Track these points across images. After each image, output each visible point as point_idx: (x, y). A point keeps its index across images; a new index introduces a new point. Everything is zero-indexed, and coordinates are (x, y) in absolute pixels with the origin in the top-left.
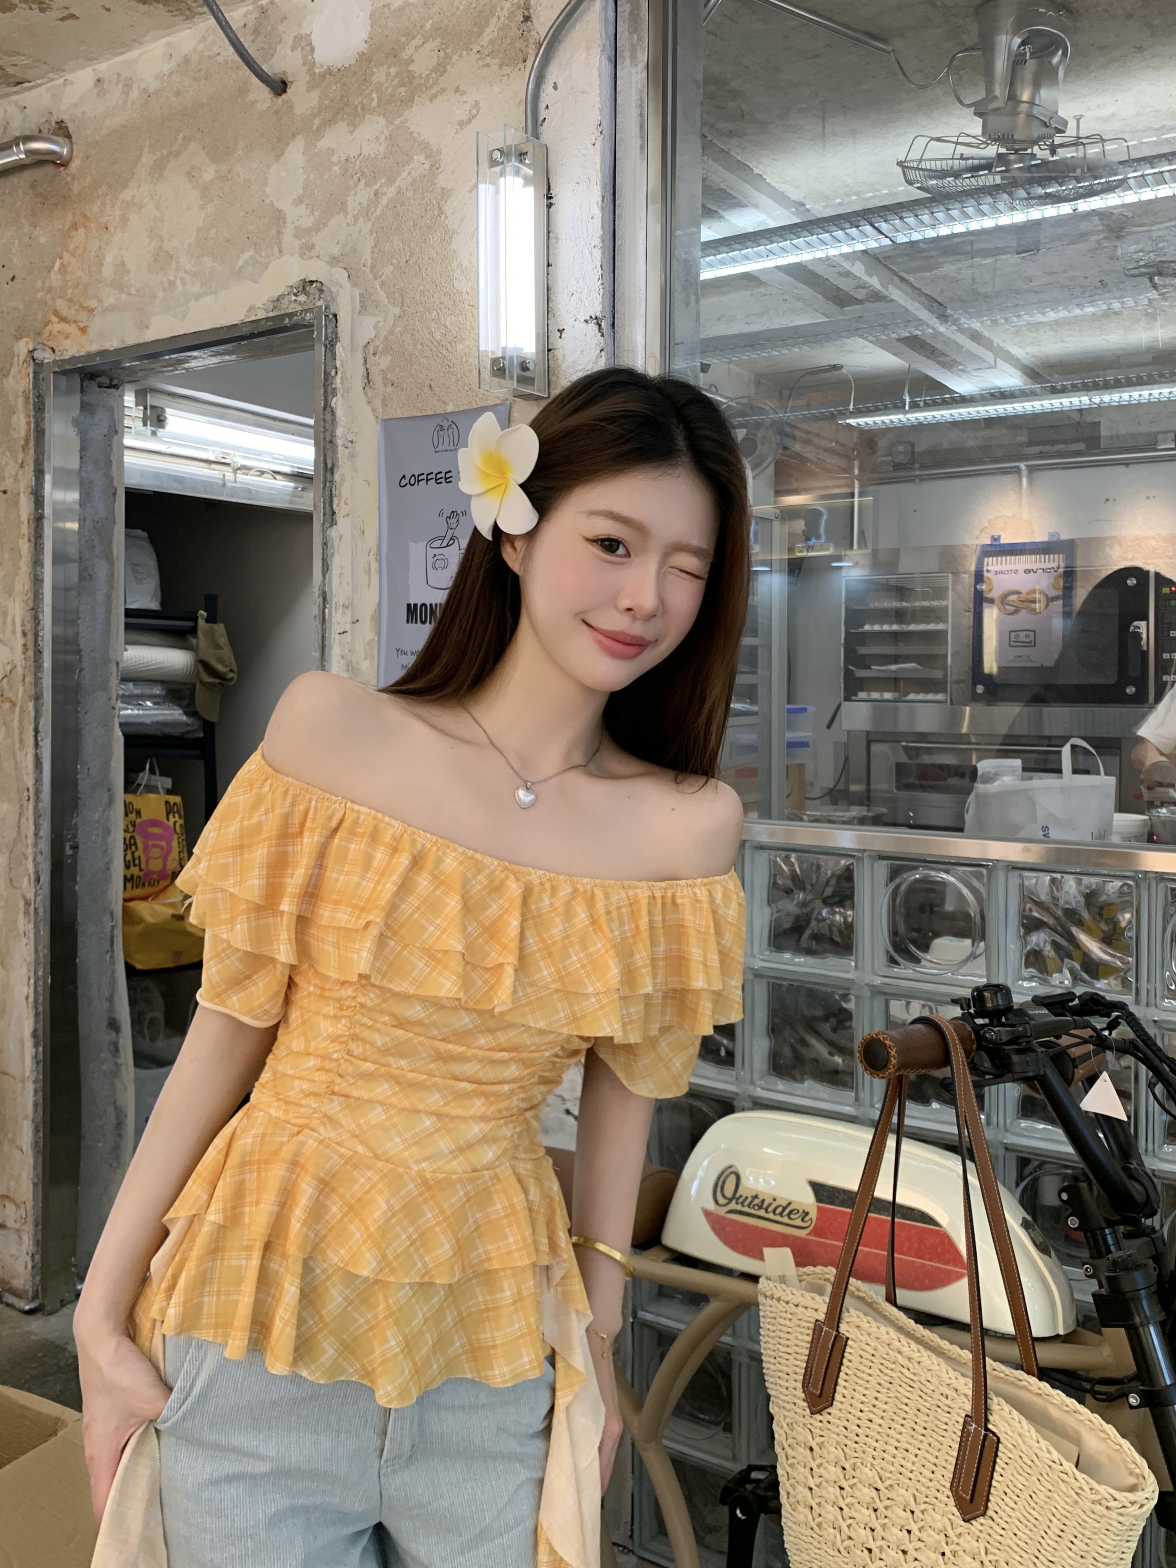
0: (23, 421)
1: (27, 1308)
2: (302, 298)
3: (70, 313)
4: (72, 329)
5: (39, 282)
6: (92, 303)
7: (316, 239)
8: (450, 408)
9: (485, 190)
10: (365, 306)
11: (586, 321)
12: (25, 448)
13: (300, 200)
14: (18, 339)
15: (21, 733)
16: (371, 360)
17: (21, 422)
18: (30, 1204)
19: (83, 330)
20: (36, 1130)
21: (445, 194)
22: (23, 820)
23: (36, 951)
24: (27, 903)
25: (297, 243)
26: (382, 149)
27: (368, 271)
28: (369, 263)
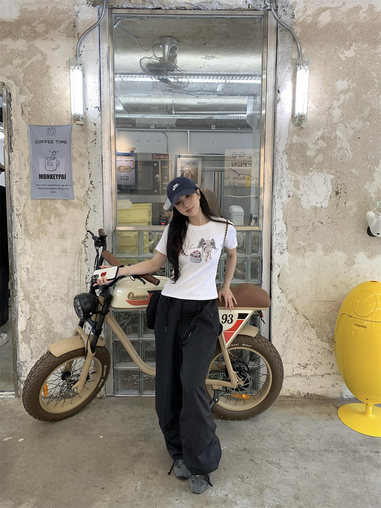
11: (95, 108)
16: (24, 108)
21: (49, 67)
26: (26, 49)
27: (22, 83)
28: (22, 80)
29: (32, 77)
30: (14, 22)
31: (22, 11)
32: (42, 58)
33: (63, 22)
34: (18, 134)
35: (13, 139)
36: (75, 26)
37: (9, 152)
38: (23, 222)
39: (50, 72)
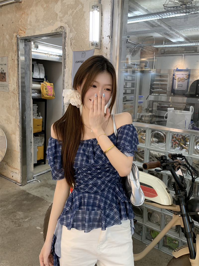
0: (15, 47)
1: (20, 185)
2: (60, 29)
3: (22, 29)
4: (23, 32)
5: (17, 23)
6: (26, 28)
7: (63, 19)
8: (84, 50)
9: (91, 13)
10: (71, 31)
11: (107, 36)
12: (16, 52)
13: (60, 12)
14: (14, 33)
15: (16, 99)
16: (72, 41)
17: (15, 48)
18: (20, 170)
19: (25, 32)
20: (21, 159)
21: (84, 12)
22: (17, 113)
23: (20, 133)
24: (18, 126)
25: (60, 19)
27: (71, 25)
29: (76, 20)
32: (82, 7)
34: (68, 57)
35: (66, 61)
37: (64, 69)
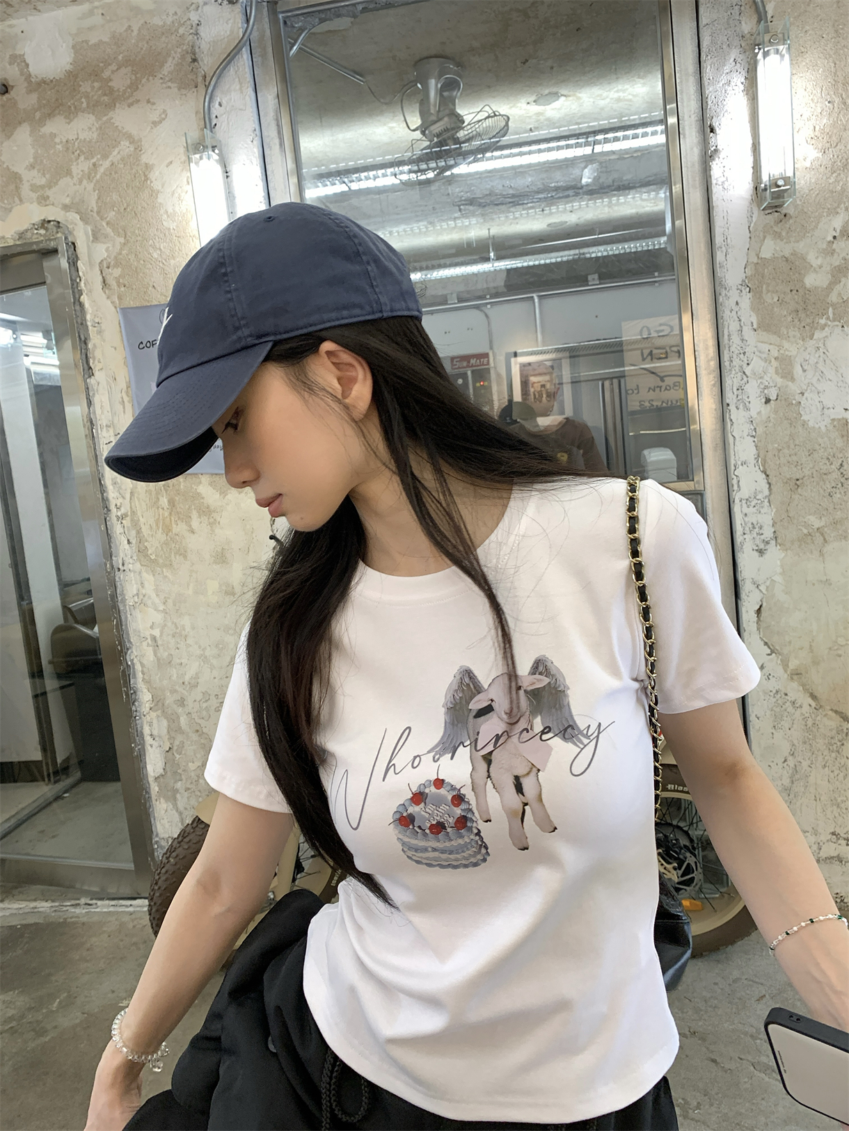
2: (42, 232)
7: (49, 193)
10: (96, 237)
13: (32, 167)
16: (106, 271)
21: (148, 167)
25: (34, 196)
26: (95, 135)
27: (95, 215)
28: (95, 210)
29: (115, 197)
30: (63, 77)
31: (78, 47)
32: (132, 149)
33: (168, 55)
34: (100, 332)
35: (90, 346)
36: (194, 60)
37: (86, 376)
38: (134, 533)
39: (153, 180)
